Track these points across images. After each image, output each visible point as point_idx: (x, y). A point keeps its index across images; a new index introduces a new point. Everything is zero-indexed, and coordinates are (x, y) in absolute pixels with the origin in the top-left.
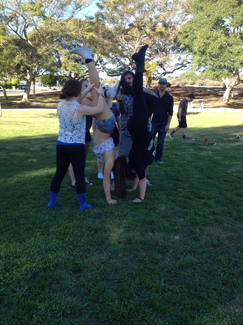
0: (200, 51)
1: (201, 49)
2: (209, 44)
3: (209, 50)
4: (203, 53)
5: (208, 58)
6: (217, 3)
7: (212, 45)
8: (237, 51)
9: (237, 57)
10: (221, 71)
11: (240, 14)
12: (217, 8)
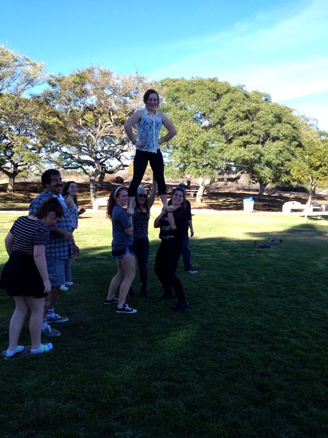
0: (183, 147)
1: (185, 145)
2: (192, 139)
3: (193, 146)
4: (186, 148)
5: (191, 154)
6: (195, 94)
7: (196, 140)
8: (220, 148)
9: (220, 155)
10: (204, 170)
11: (221, 108)
12: (195, 100)
